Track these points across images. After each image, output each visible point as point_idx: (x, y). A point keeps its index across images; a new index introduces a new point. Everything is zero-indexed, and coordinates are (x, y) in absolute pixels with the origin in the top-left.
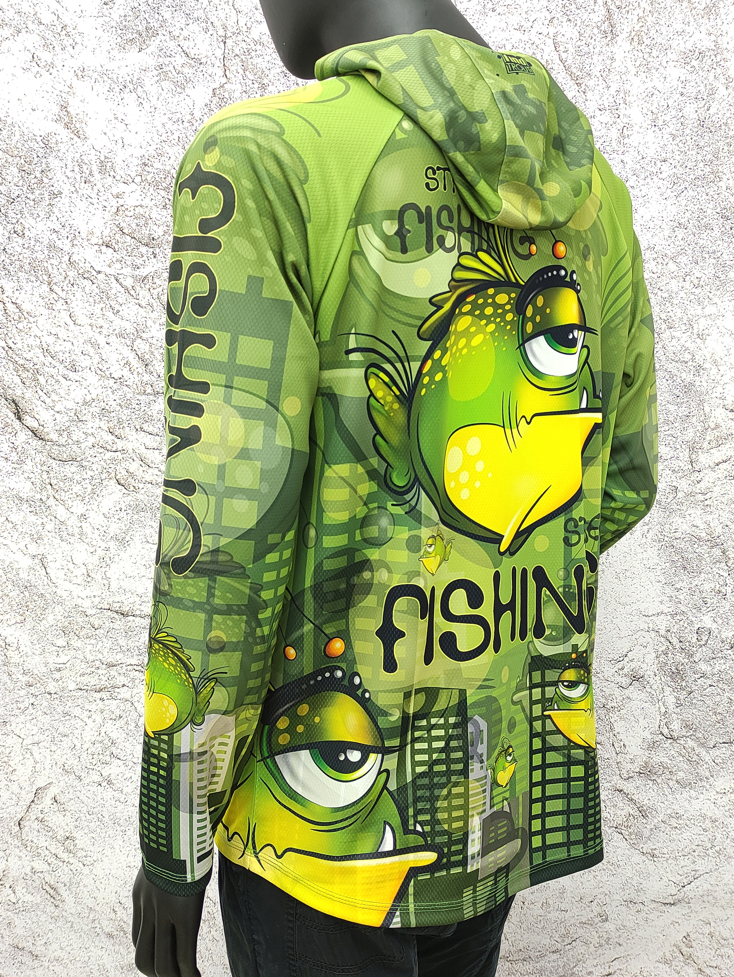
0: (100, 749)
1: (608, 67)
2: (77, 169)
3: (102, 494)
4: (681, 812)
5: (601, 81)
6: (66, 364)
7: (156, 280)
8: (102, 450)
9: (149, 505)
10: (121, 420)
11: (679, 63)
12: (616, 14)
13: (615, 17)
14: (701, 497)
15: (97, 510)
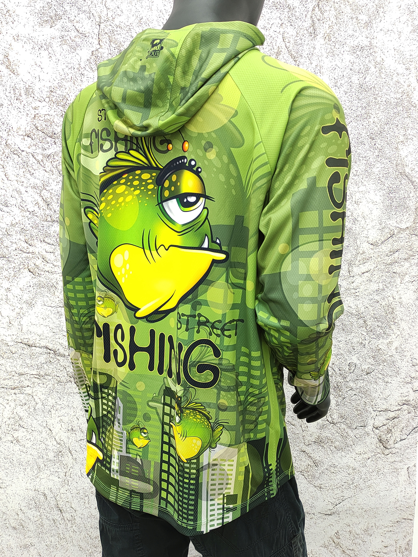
0: (13, 422)
1: (312, 52)
2: (12, 92)
3: (20, 277)
4: (337, 464)
5: (308, 60)
6: (2, 202)
7: (55, 157)
8: (21, 252)
9: (46, 284)
10: (32, 235)
11: (350, 53)
12: (317, 23)
13: (316, 25)
14: (354, 291)
15: (17, 286)
